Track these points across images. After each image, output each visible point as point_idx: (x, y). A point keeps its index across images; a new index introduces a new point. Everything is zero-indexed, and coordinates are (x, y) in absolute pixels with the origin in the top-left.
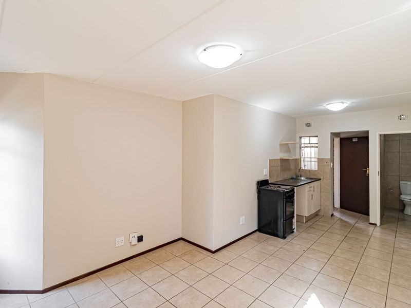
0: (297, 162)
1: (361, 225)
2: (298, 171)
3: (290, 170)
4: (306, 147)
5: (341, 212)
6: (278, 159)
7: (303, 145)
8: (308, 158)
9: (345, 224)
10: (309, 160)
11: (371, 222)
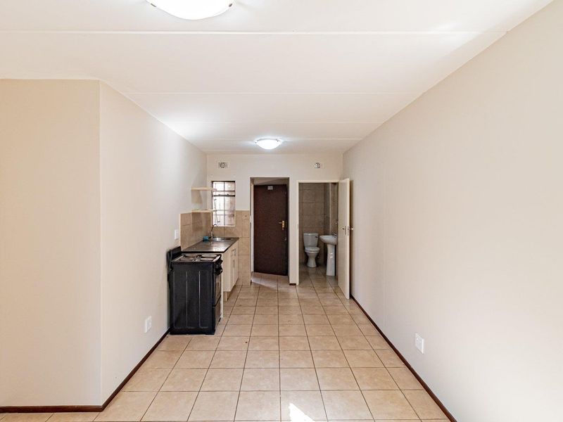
0: (209, 216)
1: (283, 288)
2: (209, 229)
3: (201, 228)
4: (219, 195)
5: (255, 276)
6: (189, 214)
7: (214, 194)
8: (220, 210)
9: (268, 291)
10: (222, 213)
11: (291, 282)
